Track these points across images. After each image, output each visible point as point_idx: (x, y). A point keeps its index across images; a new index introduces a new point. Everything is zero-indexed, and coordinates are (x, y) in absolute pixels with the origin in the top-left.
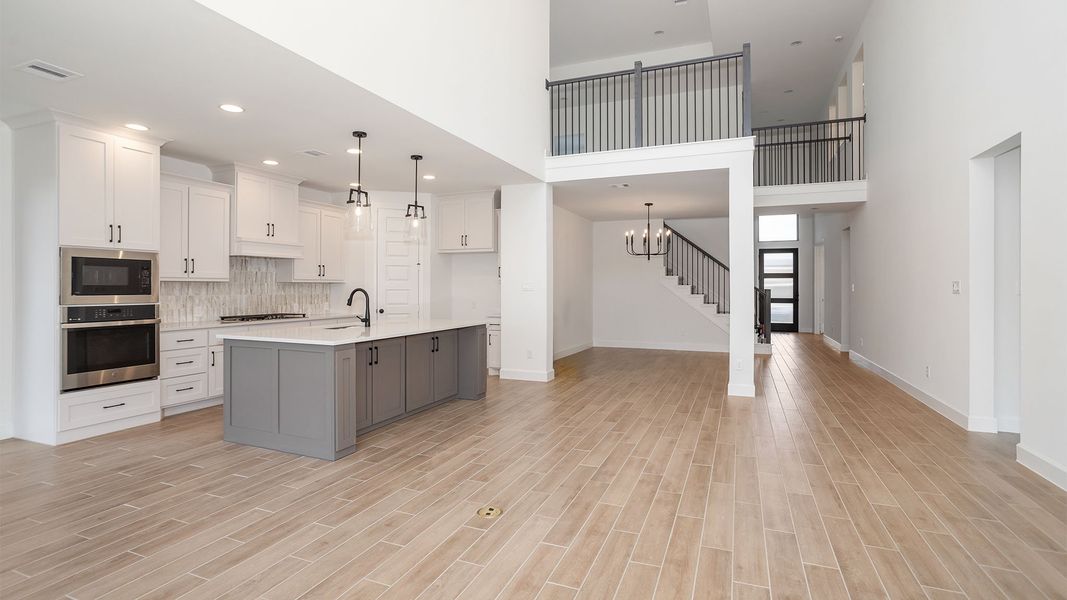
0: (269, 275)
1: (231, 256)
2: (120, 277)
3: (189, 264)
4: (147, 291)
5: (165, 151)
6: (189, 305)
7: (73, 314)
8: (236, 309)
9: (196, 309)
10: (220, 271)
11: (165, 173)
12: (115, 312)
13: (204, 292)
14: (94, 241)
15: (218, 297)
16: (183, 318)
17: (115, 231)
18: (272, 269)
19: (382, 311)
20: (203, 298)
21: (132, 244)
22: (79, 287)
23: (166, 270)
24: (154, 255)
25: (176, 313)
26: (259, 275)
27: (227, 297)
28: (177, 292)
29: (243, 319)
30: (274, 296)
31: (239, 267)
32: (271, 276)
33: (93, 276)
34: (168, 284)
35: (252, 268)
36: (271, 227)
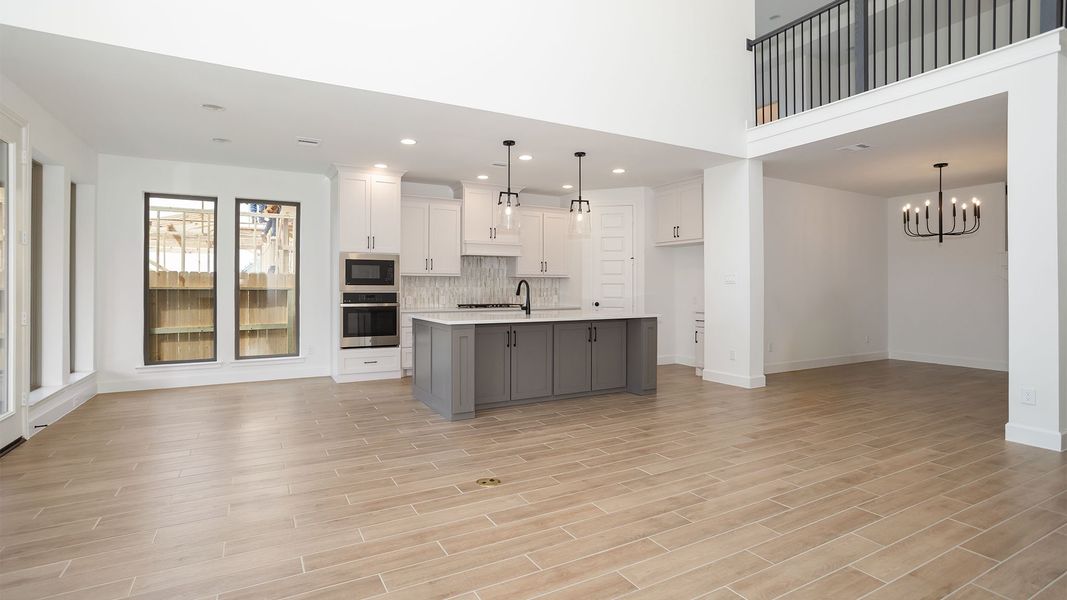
0: (501, 272)
1: (462, 256)
2: (375, 273)
3: (429, 264)
4: (391, 283)
5: (404, 179)
6: (436, 294)
7: (347, 297)
8: (472, 299)
9: (441, 298)
10: (454, 268)
11: (405, 196)
12: (370, 297)
13: (447, 284)
14: (359, 250)
15: (458, 290)
17: (371, 241)
18: (503, 267)
20: (446, 290)
21: (382, 250)
22: (350, 280)
23: (402, 269)
24: (398, 256)
25: (426, 300)
26: (492, 271)
27: (465, 290)
28: (427, 285)
30: (505, 288)
31: (475, 264)
32: (503, 273)
33: (356, 272)
34: (409, 279)
35: (486, 266)
36: (493, 231)
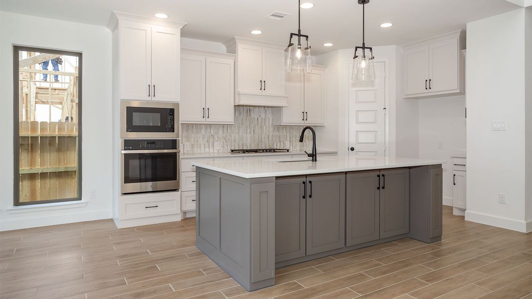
0: (267, 120)
1: (235, 106)
2: (155, 120)
3: (206, 112)
4: (172, 130)
6: (211, 140)
7: (128, 144)
8: (243, 145)
9: (215, 144)
10: (227, 116)
11: (184, 49)
12: (152, 144)
13: (221, 132)
14: (139, 99)
15: (230, 136)
16: (207, 150)
17: (152, 90)
18: (270, 116)
19: (352, 149)
20: (220, 136)
21: (164, 98)
22: (131, 127)
23: (182, 117)
24: (177, 105)
25: (203, 146)
26: (260, 120)
27: (237, 136)
28: (203, 131)
29: (244, 151)
30: (271, 135)
31: (245, 113)
32: (269, 120)
33: (137, 120)
34: (188, 126)
35: (254, 115)
36: (263, 83)
